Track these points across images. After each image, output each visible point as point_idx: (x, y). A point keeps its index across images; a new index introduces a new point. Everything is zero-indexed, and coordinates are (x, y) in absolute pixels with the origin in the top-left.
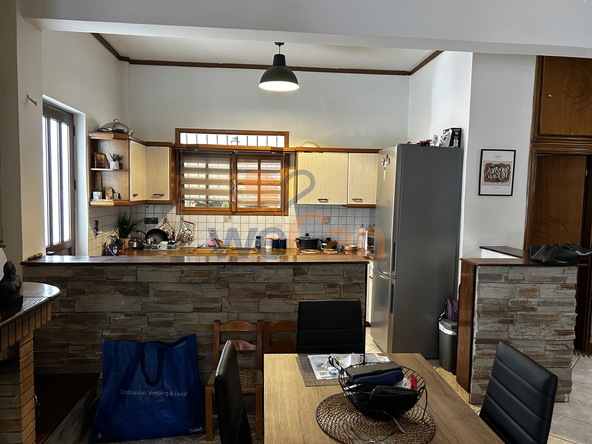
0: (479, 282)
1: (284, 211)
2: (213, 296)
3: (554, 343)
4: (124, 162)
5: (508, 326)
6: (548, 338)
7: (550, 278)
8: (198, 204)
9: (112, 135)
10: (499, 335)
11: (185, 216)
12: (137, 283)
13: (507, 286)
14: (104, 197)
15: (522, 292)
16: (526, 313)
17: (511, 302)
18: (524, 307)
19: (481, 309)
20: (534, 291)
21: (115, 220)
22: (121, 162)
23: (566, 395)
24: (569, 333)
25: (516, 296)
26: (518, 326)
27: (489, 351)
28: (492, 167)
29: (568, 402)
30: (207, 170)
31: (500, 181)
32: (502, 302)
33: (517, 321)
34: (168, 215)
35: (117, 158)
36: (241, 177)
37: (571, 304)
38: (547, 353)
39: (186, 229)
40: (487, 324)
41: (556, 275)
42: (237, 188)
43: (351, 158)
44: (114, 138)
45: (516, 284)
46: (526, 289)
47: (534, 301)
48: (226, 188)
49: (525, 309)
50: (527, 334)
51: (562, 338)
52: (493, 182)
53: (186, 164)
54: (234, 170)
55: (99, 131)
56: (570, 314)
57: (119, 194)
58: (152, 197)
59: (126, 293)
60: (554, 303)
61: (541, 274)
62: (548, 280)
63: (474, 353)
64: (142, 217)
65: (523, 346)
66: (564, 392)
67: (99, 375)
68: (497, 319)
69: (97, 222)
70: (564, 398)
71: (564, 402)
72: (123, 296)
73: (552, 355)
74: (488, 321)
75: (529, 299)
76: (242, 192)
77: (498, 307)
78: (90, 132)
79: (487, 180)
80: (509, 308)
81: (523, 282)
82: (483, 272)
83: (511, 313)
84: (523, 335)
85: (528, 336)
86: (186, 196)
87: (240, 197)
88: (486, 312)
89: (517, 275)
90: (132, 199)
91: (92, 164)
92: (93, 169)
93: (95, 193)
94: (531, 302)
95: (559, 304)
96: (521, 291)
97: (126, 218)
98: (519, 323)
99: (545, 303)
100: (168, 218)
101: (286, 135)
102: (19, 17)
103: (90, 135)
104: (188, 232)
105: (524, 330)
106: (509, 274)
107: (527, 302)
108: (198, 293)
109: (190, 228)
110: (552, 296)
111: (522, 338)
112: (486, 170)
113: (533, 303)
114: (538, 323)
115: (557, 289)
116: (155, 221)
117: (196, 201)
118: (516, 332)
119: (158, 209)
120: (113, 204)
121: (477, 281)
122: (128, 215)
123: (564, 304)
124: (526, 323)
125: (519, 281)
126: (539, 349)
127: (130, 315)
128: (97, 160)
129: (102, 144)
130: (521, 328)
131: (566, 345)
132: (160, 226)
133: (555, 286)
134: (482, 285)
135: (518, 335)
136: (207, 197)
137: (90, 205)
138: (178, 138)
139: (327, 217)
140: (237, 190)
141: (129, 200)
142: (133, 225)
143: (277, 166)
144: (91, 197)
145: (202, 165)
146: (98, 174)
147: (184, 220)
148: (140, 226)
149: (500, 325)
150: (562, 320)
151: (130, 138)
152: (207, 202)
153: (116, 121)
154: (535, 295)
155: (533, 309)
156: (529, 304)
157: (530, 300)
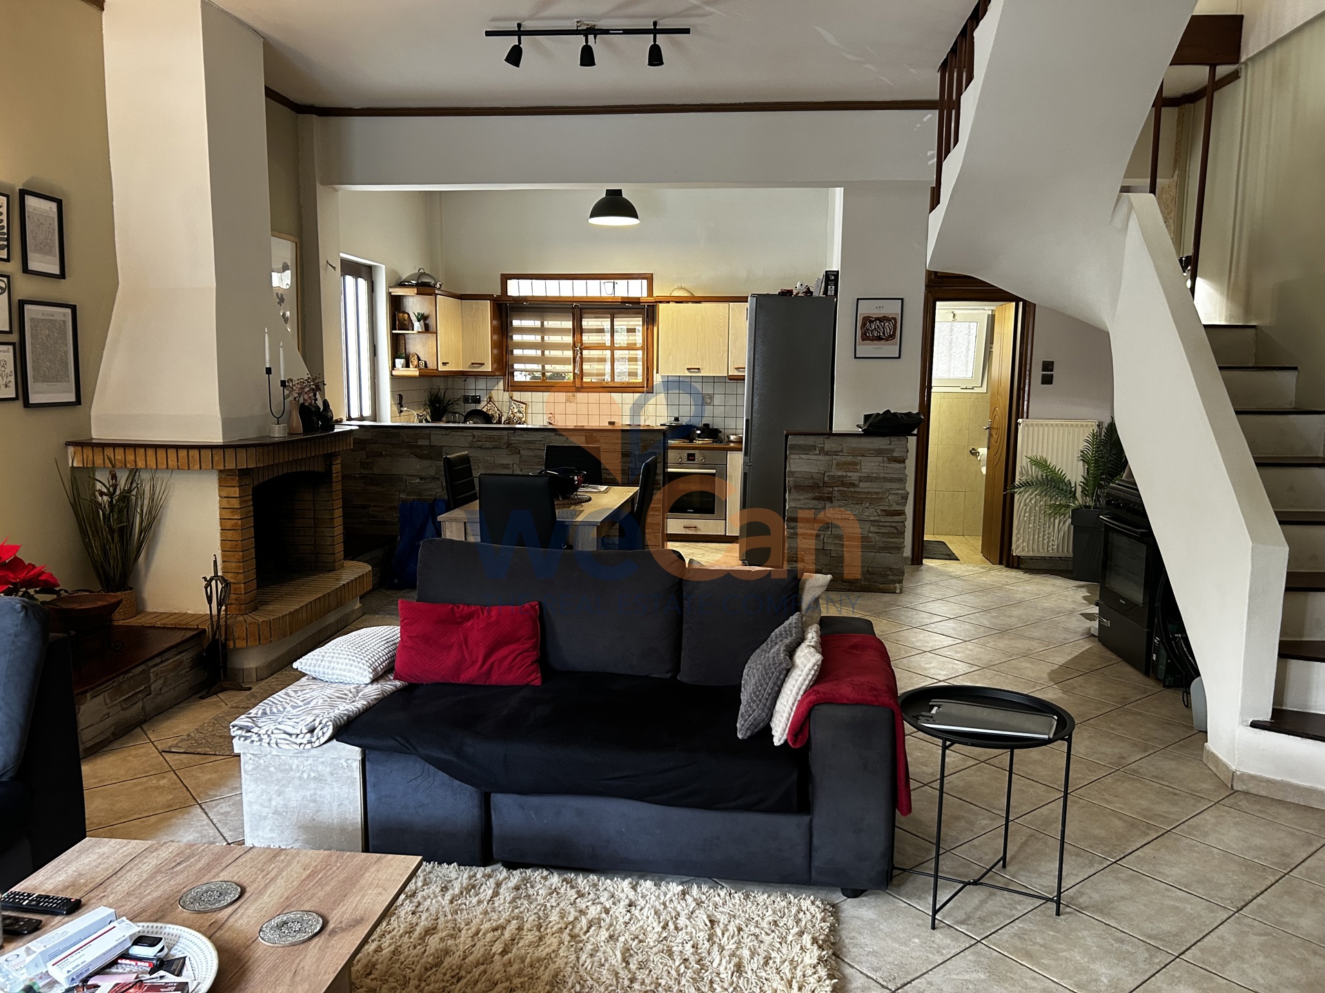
0: (791, 454)
1: (647, 388)
2: (505, 462)
3: (881, 524)
4: (431, 322)
5: (825, 504)
6: (872, 518)
7: (875, 450)
8: (534, 377)
9: (415, 290)
11: (514, 393)
12: (431, 446)
13: (822, 457)
14: (407, 366)
15: (840, 465)
16: (845, 489)
17: (828, 476)
18: (842, 482)
19: (791, 483)
20: (855, 464)
21: (424, 397)
22: (427, 322)
23: (897, 585)
24: (899, 513)
25: (833, 470)
26: (836, 504)
28: (871, 322)
29: (901, 592)
30: (542, 330)
31: (882, 339)
32: (815, 476)
33: (834, 497)
34: (493, 392)
35: (423, 318)
36: (587, 338)
38: (871, 535)
39: (516, 410)
40: (799, 500)
41: (882, 447)
42: (581, 353)
43: (733, 309)
44: (417, 294)
45: (834, 457)
46: (844, 462)
47: (854, 476)
48: (569, 354)
49: (843, 484)
51: (889, 519)
52: (873, 340)
53: (516, 323)
54: (578, 330)
55: (401, 284)
57: (425, 362)
58: (469, 367)
59: (421, 457)
60: (879, 478)
61: (862, 446)
62: (871, 452)
64: (460, 394)
66: (894, 582)
67: (397, 536)
68: (810, 495)
69: (401, 396)
70: (895, 588)
71: (895, 593)
72: (418, 460)
73: (877, 538)
74: (801, 497)
76: (590, 360)
77: (811, 481)
78: (391, 287)
79: (865, 338)
80: (825, 483)
81: (841, 454)
82: (794, 442)
83: (828, 488)
86: (516, 366)
87: (586, 367)
88: (799, 488)
89: (833, 445)
90: (441, 368)
91: (393, 327)
92: (394, 332)
93: (397, 361)
94: (850, 477)
95: (885, 480)
96: (838, 464)
97: (439, 395)
98: (838, 500)
99: (869, 479)
100: (493, 396)
101: (649, 278)
102: (318, 185)
103: (391, 290)
104: (518, 414)
106: (826, 445)
107: (847, 476)
108: (489, 458)
109: (521, 410)
110: (877, 471)
112: (864, 325)
113: (853, 478)
114: (860, 501)
115: (883, 461)
116: (477, 400)
117: (531, 372)
119: (482, 384)
120: (417, 373)
121: (789, 452)
122: (442, 391)
123: (892, 480)
124: (845, 500)
125: (836, 453)
127: (425, 479)
128: (399, 321)
129: (405, 300)
130: (840, 506)
131: (895, 528)
132: (483, 406)
133: (880, 459)
134: (792, 456)
136: (543, 367)
137: (392, 375)
138: (504, 287)
139: (708, 395)
140: (581, 358)
141: (437, 369)
142: (448, 404)
143: (637, 322)
144: (394, 366)
145: (538, 324)
146: (401, 337)
147: (514, 398)
148: (457, 406)
149: (816, 502)
150: (890, 498)
151: (437, 292)
152: (543, 374)
153: (421, 271)
154: (856, 469)
155: (853, 485)
156: (848, 479)
157: (849, 474)
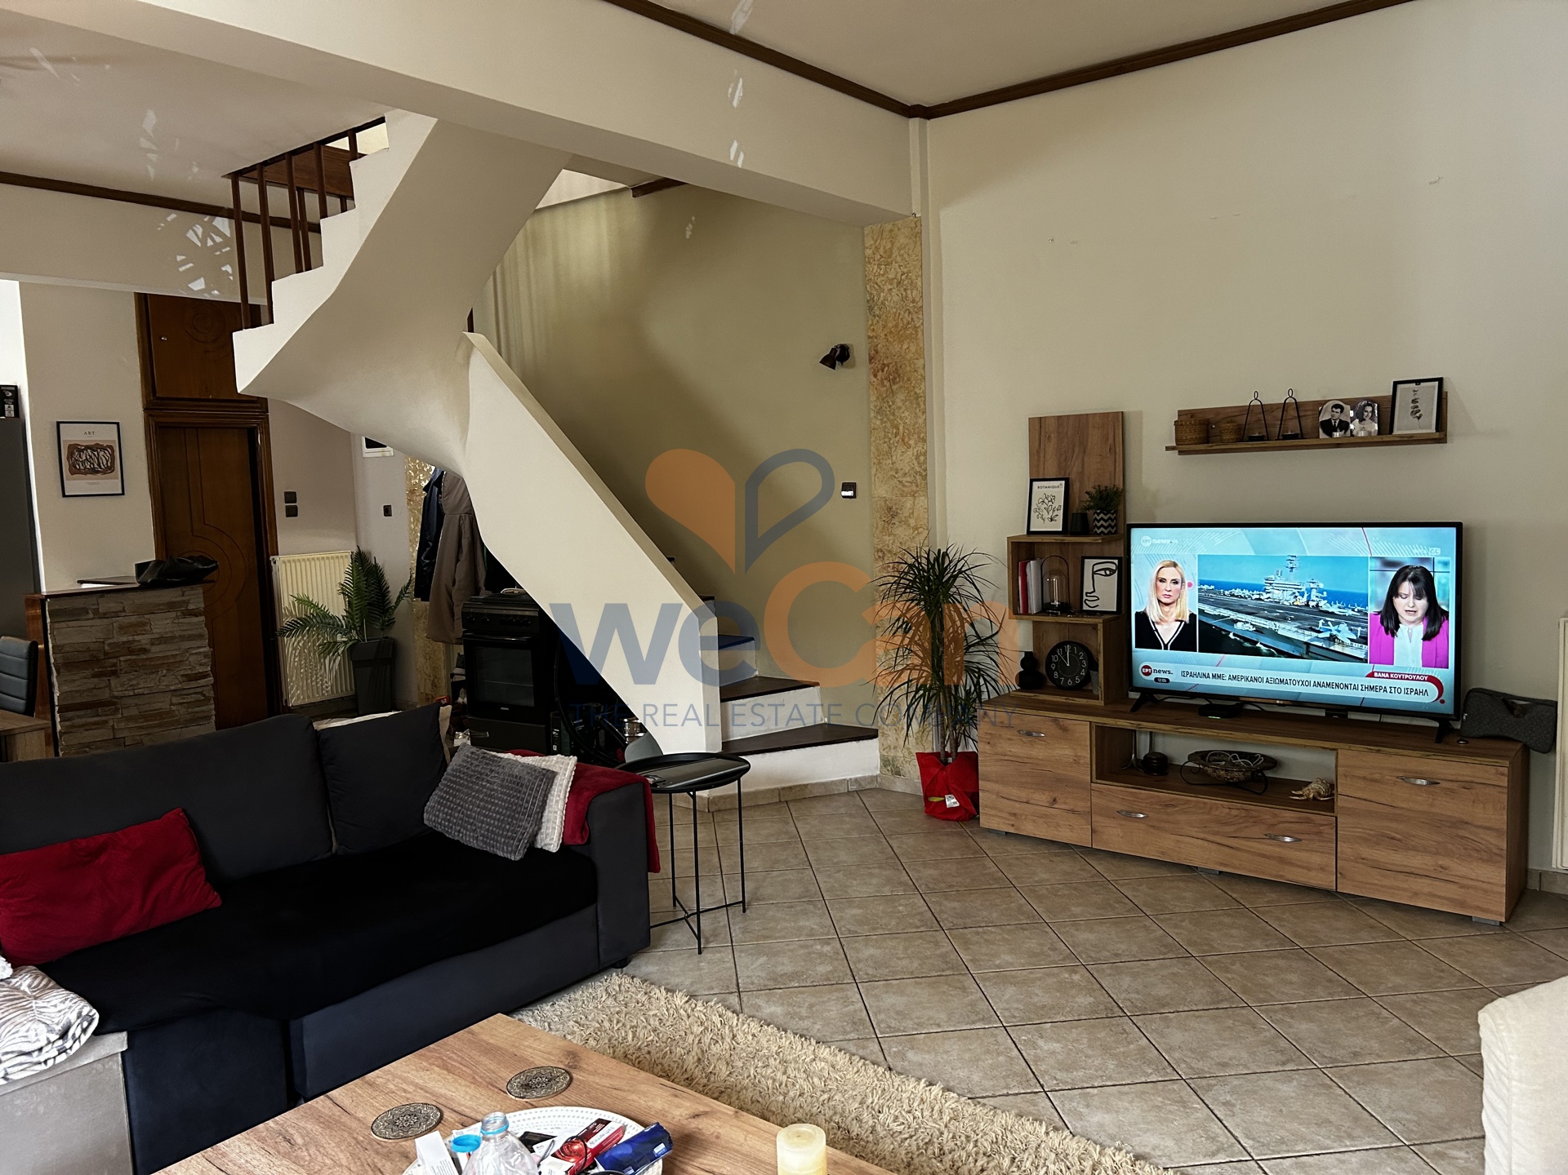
0: (51, 622)
5: (109, 680)
6: (173, 688)
7: (163, 604)
10: (96, 695)
13: (98, 622)
15: (123, 629)
16: (134, 657)
17: (109, 645)
18: (129, 649)
19: (61, 663)
20: (143, 624)
24: (204, 676)
25: (115, 635)
26: (124, 678)
27: (83, 720)
28: (80, 451)
31: (98, 472)
32: (93, 646)
33: (121, 670)
37: (201, 636)
40: (75, 681)
41: (173, 600)
45: (114, 619)
46: (129, 623)
49: (131, 652)
50: (140, 686)
51: (193, 684)
52: (85, 474)
56: (202, 650)
60: (175, 638)
61: (149, 601)
62: (161, 607)
63: (59, 728)
65: (136, 705)
68: (89, 672)
73: (183, 710)
74: (74, 677)
75: (135, 637)
77: (86, 654)
79: (74, 470)
80: (106, 653)
81: (123, 614)
82: (57, 607)
83: (111, 660)
84: (134, 690)
85: (142, 690)
88: (69, 665)
89: (112, 605)
94: (139, 641)
95: (183, 638)
98: (126, 673)
99: (162, 640)
105: (135, 682)
106: (100, 606)
107: (134, 641)
110: (172, 629)
111: (132, 693)
112: (70, 455)
113: (144, 642)
114: (154, 669)
115: (177, 617)
118: (122, 685)
121: (48, 620)
123: (190, 638)
124: (136, 671)
125: (116, 614)
126: (160, 704)
130: (130, 680)
131: (201, 693)
133: (173, 614)
134: (57, 625)
135: (126, 690)
149: (96, 680)
150: (191, 659)
154: (145, 630)
155: (145, 651)
156: (136, 644)
157: (137, 638)
